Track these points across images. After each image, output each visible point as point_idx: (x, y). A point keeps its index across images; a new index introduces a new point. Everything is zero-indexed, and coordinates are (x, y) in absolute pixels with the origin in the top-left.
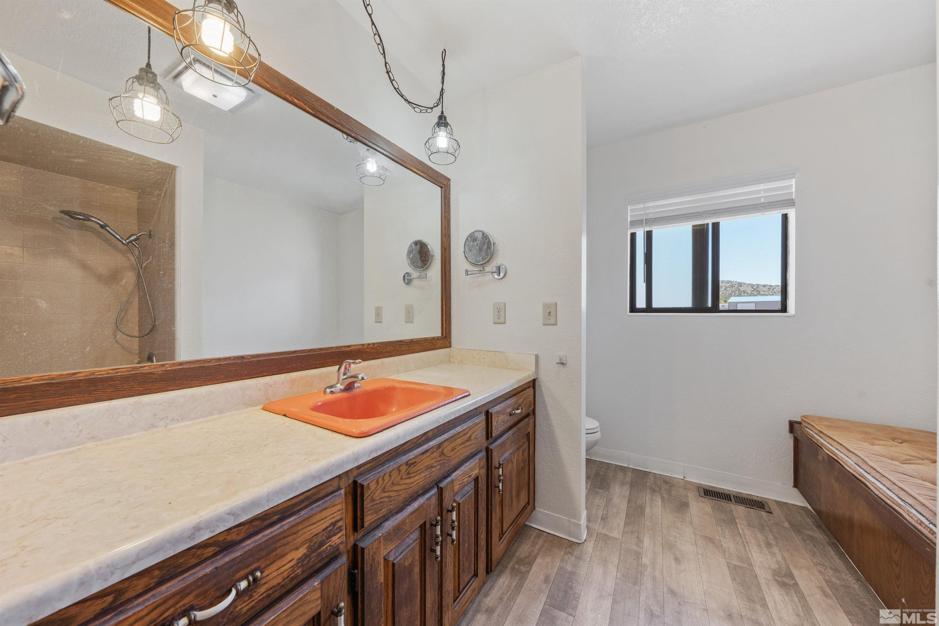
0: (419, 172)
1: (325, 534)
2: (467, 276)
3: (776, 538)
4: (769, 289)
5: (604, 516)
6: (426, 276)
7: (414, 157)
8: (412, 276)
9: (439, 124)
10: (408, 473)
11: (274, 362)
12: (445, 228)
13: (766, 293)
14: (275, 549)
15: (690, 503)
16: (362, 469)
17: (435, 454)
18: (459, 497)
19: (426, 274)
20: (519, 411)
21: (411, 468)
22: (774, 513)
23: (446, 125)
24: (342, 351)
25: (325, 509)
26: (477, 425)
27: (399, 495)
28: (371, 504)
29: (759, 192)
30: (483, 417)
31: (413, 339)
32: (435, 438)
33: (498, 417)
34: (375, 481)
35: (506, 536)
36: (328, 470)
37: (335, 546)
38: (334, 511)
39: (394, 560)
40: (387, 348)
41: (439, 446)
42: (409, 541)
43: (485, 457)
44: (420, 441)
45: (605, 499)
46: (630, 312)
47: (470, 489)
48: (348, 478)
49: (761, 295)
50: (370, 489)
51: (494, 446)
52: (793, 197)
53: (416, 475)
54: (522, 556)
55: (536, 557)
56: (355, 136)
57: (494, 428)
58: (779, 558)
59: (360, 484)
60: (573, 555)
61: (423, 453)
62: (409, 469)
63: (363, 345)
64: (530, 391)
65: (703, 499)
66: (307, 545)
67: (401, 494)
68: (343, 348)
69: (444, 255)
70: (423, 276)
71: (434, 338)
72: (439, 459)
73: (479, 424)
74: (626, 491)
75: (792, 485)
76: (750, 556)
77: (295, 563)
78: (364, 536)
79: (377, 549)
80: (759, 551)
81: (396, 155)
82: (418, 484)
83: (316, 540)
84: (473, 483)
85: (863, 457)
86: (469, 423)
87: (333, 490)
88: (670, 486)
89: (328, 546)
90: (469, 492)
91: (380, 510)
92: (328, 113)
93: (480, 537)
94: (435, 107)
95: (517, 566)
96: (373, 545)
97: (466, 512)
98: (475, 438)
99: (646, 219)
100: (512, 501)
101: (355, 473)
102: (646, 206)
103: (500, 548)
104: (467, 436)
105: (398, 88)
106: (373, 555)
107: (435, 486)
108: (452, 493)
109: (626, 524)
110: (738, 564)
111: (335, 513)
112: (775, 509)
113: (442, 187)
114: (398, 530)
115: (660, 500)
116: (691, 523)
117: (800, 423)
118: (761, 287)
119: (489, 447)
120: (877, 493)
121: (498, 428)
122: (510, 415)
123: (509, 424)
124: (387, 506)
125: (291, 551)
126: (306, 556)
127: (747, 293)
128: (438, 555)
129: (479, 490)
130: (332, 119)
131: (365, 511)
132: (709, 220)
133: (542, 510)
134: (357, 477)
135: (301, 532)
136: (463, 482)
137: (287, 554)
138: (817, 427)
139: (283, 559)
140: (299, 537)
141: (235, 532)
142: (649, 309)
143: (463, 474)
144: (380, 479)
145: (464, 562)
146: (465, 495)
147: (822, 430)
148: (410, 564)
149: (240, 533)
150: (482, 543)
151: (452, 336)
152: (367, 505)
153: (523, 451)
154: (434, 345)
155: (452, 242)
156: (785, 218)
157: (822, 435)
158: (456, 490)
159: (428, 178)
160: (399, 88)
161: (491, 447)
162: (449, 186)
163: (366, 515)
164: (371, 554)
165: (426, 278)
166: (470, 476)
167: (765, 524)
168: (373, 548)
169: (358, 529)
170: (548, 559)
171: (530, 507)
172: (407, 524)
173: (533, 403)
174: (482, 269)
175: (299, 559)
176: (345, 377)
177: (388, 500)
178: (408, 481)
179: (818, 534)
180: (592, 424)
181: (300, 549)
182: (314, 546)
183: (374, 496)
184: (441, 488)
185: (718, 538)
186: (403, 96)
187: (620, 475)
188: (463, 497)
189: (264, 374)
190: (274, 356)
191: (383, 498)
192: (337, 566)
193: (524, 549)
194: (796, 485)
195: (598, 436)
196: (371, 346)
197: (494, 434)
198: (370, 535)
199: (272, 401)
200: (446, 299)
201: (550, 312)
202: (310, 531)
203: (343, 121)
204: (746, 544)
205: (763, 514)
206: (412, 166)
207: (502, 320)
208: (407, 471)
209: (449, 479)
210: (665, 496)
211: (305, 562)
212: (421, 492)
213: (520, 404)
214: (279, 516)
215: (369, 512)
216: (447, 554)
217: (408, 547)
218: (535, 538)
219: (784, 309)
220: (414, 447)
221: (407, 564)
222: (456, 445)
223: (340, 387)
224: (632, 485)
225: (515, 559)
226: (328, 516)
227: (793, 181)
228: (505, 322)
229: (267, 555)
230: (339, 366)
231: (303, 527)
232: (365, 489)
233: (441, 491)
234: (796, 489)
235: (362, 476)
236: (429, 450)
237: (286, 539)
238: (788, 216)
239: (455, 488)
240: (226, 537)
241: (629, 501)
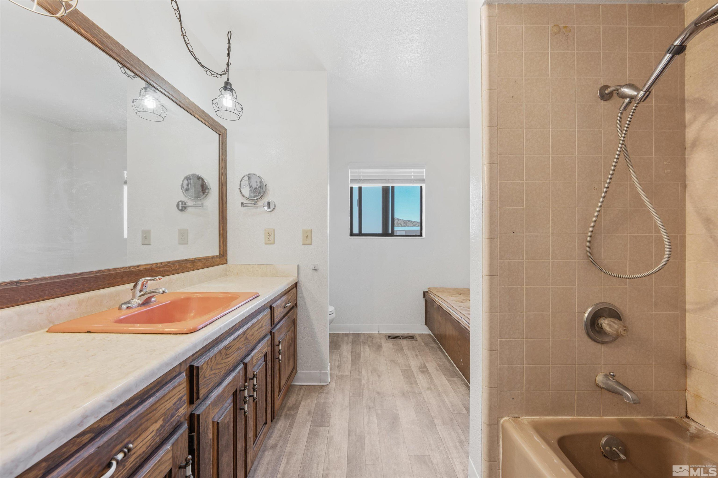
0: (202, 120)
1: (175, 408)
2: (243, 208)
3: (419, 352)
4: (411, 223)
5: (339, 365)
6: (203, 205)
7: (197, 106)
8: (187, 204)
9: (225, 88)
10: (227, 355)
11: (58, 285)
12: (223, 168)
13: (410, 225)
14: (141, 425)
15: (383, 345)
16: (195, 356)
17: (242, 339)
18: (256, 369)
19: (203, 203)
20: (290, 304)
21: (228, 350)
22: (418, 340)
23: (231, 90)
24: (131, 271)
25: (175, 388)
26: (266, 316)
27: (221, 371)
28: (204, 380)
29: (411, 172)
30: (268, 310)
31: (196, 258)
32: (241, 328)
33: (278, 309)
34: (206, 363)
35: (282, 393)
36: (177, 357)
37: (181, 415)
38: (181, 389)
39: (218, 420)
40: (174, 266)
41: (244, 333)
42: (226, 405)
43: (271, 338)
44: (231, 331)
45: (339, 355)
46: (350, 236)
47: (262, 362)
48: (186, 364)
49: (408, 226)
50: (203, 369)
51: (275, 330)
52: (424, 178)
53: (231, 356)
54: (291, 405)
55: (300, 402)
56: (144, 78)
57: (275, 318)
58: (421, 360)
59: (196, 366)
60: (324, 393)
61: (235, 339)
62: (227, 351)
63: (152, 264)
64: (295, 289)
65: (388, 341)
66: (163, 418)
67: (222, 371)
68: (132, 268)
69: (222, 189)
70: (200, 205)
71: (213, 257)
72: (244, 342)
73: (267, 315)
74: (349, 347)
75: (425, 324)
76: (410, 363)
77: (154, 433)
78: (196, 407)
79: (207, 413)
80: (413, 360)
81: (182, 102)
82: (232, 362)
83: (169, 413)
84: (263, 358)
85: (449, 302)
86: (261, 315)
87: (176, 374)
88: (372, 339)
89: (177, 417)
90: (262, 364)
91: (209, 384)
92: (118, 51)
93: (268, 396)
94: (223, 74)
95: (288, 412)
96: (205, 411)
97: (260, 379)
98: (265, 325)
99: (359, 179)
100: (285, 368)
101: (191, 360)
102: (359, 171)
103: (279, 402)
104: (260, 324)
105: (192, 52)
106: (205, 418)
107: (241, 363)
108: (252, 366)
109: (352, 365)
110: (405, 369)
111: (181, 390)
112: (418, 337)
113: (220, 135)
114: (221, 396)
115: (368, 347)
116: (384, 355)
117: (427, 292)
118: (408, 222)
119: (272, 332)
120: (454, 317)
121: (278, 317)
122: (284, 307)
123: (283, 314)
124: (214, 381)
125: (152, 424)
126: (162, 426)
127: (402, 225)
128: (246, 411)
129: (267, 362)
130: (121, 57)
131: (200, 386)
132: (390, 184)
133: (302, 371)
134: (192, 362)
135: (158, 409)
136: (258, 358)
137: (149, 427)
138: (434, 292)
139: (147, 431)
140: (158, 412)
141: (107, 418)
142: (360, 234)
143: (258, 352)
144: (209, 361)
145: (259, 415)
146: (259, 367)
147: (435, 294)
148: (228, 421)
149: (110, 419)
150: (269, 399)
151: (228, 255)
152: (201, 381)
153: (291, 332)
154: (214, 262)
155: (227, 179)
156: (421, 187)
157: (435, 296)
158: (254, 364)
159: (209, 125)
160: (194, 52)
161: (273, 331)
162: (226, 134)
163: (201, 389)
164: (204, 417)
165: (203, 207)
166: (262, 353)
167: (415, 346)
168: (205, 413)
169: (195, 401)
170: (309, 401)
171: (294, 371)
172: (226, 392)
173: (296, 298)
174: (255, 203)
175: (158, 429)
176: (142, 293)
177: (214, 376)
178: (226, 360)
179: (434, 345)
180: (331, 309)
181: (158, 422)
182: (167, 418)
183: (205, 374)
184: (246, 364)
185: (396, 359)
186: (197, 59)
187: (346, 339)
188: (258, 368)
189: (45, 297)
190: (58, 279)
191: (211, 375)
192: (182, 431)
193: (292, 400)
194: (426, 324)
195: (334, 315)
196: (159, 265)
197: (275, 322)
198: (202, 405)
199: (57, 324)
200: (223, 225)
201: (307, 236)
202: (165, 406)
203: (133, 62)
204: (408, 358)
205: (414, 341)
206: (196, 114)
207: (271, 242)
208: (226, 353)
209: (250, 357)
210: (370, 344)
211: (161, 432)
212: (232, 369)
213: (289, 300)
214: (139, 400)
215: (203, 387)
216: (250, 410)
217: (226, 409)
218: (298, 391)
219: (421, 235)
220: (227, 336)
221: (226, 421)
222: (254, 331)
223: (137, 301)
224: (353, 343)
225: (286, 409)
226: (176, 394)
227: (424, 170)
228: (274, 243)
229: (135, 430)
230: (134, 283)
231: (160, 404)
232: (200, 369)
233: (245, 365)
234: (426, 326)
235: (196, 361)
236: (238, 336)
237: (149, 415)
238: (423, 187)
239: (254, 362)
240: (100, 424)
241: (352, 352)
